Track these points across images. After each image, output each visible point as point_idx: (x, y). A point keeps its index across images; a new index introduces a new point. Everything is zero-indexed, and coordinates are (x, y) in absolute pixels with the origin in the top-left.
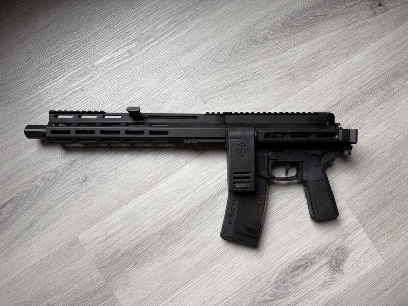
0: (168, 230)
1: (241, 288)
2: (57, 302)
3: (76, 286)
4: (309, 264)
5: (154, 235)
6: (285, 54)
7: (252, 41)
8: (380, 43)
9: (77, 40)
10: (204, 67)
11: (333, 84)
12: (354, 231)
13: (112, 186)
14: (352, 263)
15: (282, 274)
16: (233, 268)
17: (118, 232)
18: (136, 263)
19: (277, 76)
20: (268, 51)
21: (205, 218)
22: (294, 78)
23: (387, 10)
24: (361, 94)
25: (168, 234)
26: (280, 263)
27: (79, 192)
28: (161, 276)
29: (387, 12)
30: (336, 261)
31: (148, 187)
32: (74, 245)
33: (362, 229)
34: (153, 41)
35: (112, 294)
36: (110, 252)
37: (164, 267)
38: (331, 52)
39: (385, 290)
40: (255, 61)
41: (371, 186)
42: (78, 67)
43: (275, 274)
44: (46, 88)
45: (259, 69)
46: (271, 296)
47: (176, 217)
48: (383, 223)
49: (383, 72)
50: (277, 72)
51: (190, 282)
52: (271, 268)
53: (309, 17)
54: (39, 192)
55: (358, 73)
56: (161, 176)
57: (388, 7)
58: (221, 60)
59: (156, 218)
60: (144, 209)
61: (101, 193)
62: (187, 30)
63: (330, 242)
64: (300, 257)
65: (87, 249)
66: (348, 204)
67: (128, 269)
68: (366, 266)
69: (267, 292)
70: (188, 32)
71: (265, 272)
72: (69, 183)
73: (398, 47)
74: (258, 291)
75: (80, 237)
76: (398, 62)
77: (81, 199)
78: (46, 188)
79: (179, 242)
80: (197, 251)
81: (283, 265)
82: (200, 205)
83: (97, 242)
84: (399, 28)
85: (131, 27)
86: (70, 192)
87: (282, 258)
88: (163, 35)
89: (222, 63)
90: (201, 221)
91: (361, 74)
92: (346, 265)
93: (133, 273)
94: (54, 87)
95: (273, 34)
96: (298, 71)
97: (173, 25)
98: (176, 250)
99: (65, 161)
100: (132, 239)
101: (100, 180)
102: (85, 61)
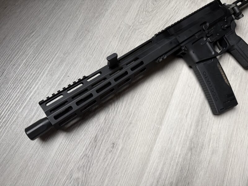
0: (193, 145)
5: (186, 154)
9: (38, 38)
10: (143, 18)
16: (242, 141)
17: (162, 170)
18: (188, 184)
19: (188, 6)
22: (196, 4)
25: (194, 147)
27: (115, 159)
28: (208, 180)
31: (161, 122)
34: (99, 16)
37: (206, 172)
40: (170, 2)
42: (52, 60)
44: (34, 90)
47: (191, 133)
50: (186, 4)
51: (227, 169)
54: (82, 182)
56: (164, 108)
58: (150, 10)
59: (180, 141)
60: (169, 140)
61: (132, 149)
72: (102, 158)
77: (120, 164)
78: (86, 175)
79: (204, 147)
80: (218, 145)
82: (200, 113)
85: (76, 12)
86: (108, 165)
89: (152, 11)
94: (40, 86)
98: (206, 154)
99: (88, 141)
100: (174, 168)
101: (125, 139)
102: (56, 52)
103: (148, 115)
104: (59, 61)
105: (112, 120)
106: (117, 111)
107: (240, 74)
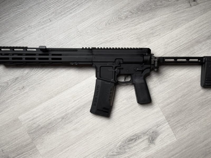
0: (66, 117)
1: (101, 148)
2: (7, 149)
3: (17, 142)
4: (138, 138)
5: (58, 119)
6: (136, 27)
7: (119, 18)
8: (191, 23)
9: (20, 10)
10: (91, 31)
11: (161, 45)
12: (163, 124)
13: (37, 92)
14: (160, 140)
15: (123, 142)
16: (98, 137)
17: (39, 116)
18: (48, 132)
20: (127, 25)
21: (86, 112)
22: (140, 41)
23: (198, 4)
24: (176, 52)
25: (66, 119)
26: (122, 137)
28: (61, 139)
29: (198, 5)
30: (152, 138)
31: (57, 94)
32: (16, 121)
33: (168, 123)
34: (63, 14)
35: (35, 147)
36: (35, 126)
37: (63, 135)
38: (162, 27)
39: (176, 154)
40: (119, 29)
41: (175, 101)
42: (20, 26)
43: (119, 142)
45: (122, 34)
46: (116, 153)
47: (70, 111)
48: (179, 121)
49: (190, 40)
50: (131, 37)
51: (76, 143)
52: (118, 139)
53: (153, 6)
55: (176, 40)
56: (64, 89)
57: (199, 3)
58: (101, 28)
59: (60, 110)
60: (54, 105)
61: (31, 96)
62: (83, 9)
63: (150, 128)
64: (134, 134)
65: (23, 124)
66: (161, 110)
67: (44, 135)
68: (167, 142)
69: (115, 151)
70: (83, 10)
71: (114, 141)
72: (14, 89)
73: (201, 26)
74: (110, 150)
75: (19, 118)
76: (200, 35)
77: (20, 98)
78: (2, 91)
79: (71, 123)
80: (80, 128)
81: (124, 138)
82: (83, 105)
83: (28, 120)
84: (203, 15)
85: (51, 5)
86: (15, 94)
87: (124, 134)
88: (69, 11)
90: (83, 113)
91: (178, 41)
92: (156, 140)
93: (46, 137)
95: (131, 15)
96: (143, 37)
97: (75, 6)
98: (70, 127)
99: (12, 77)
100: (46, 120)
101: (31, 89)
102: (25, 23)
103: (52, 87)
104: (23, 29)
105: (31, 76)
106: (36, 73)
107: (132, 103)
